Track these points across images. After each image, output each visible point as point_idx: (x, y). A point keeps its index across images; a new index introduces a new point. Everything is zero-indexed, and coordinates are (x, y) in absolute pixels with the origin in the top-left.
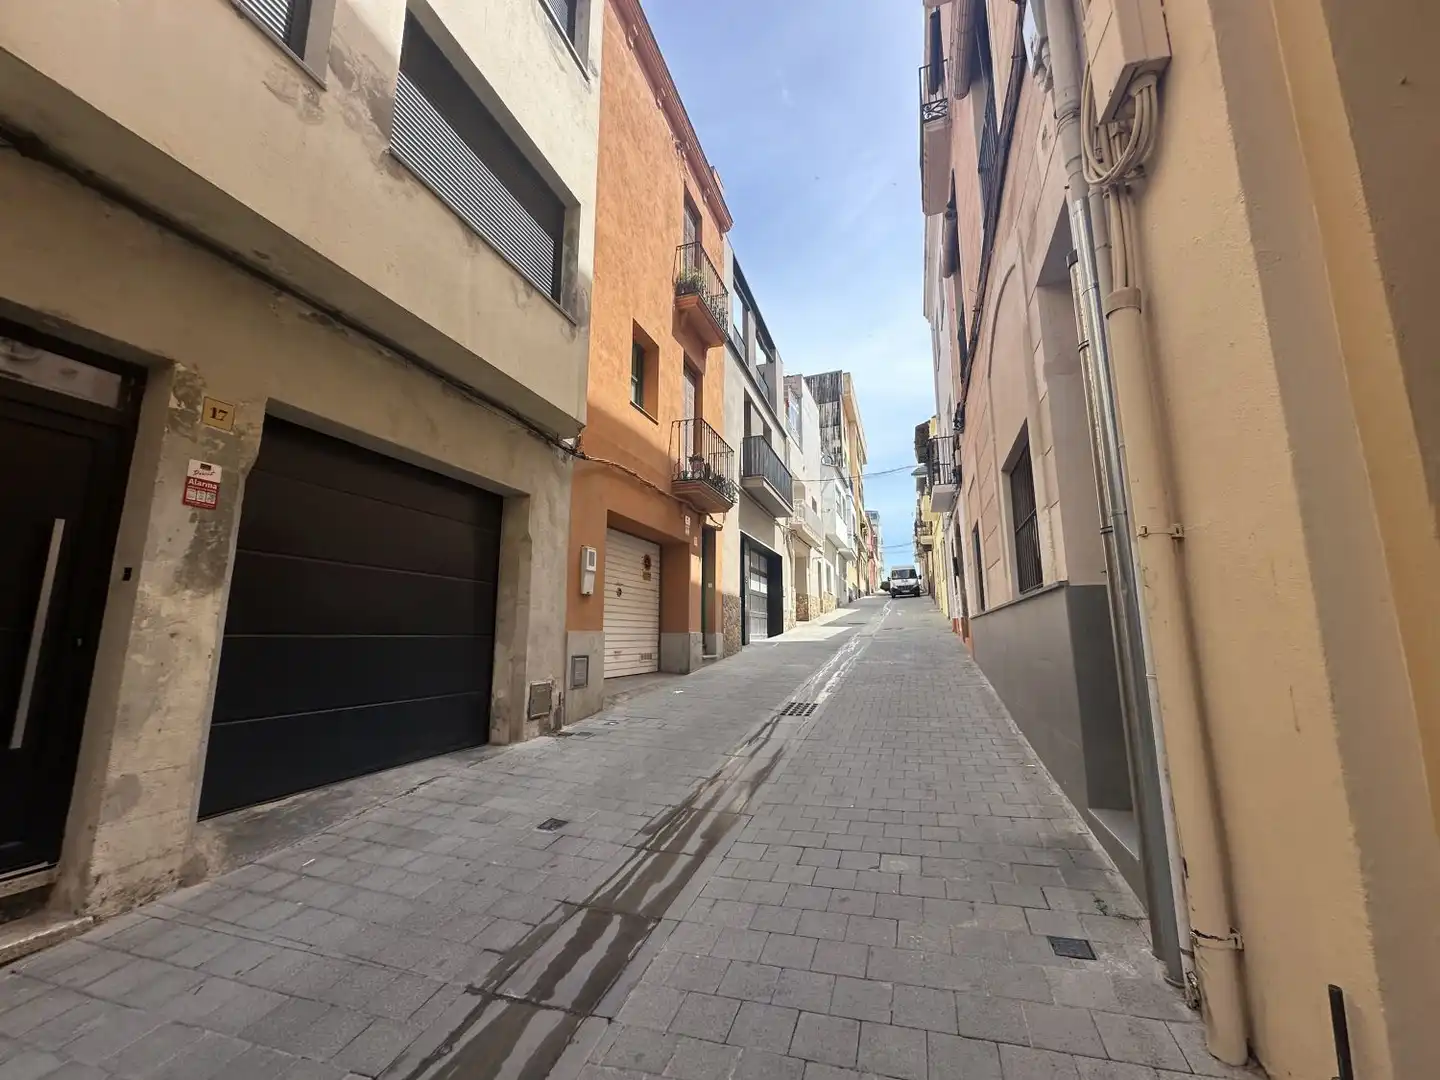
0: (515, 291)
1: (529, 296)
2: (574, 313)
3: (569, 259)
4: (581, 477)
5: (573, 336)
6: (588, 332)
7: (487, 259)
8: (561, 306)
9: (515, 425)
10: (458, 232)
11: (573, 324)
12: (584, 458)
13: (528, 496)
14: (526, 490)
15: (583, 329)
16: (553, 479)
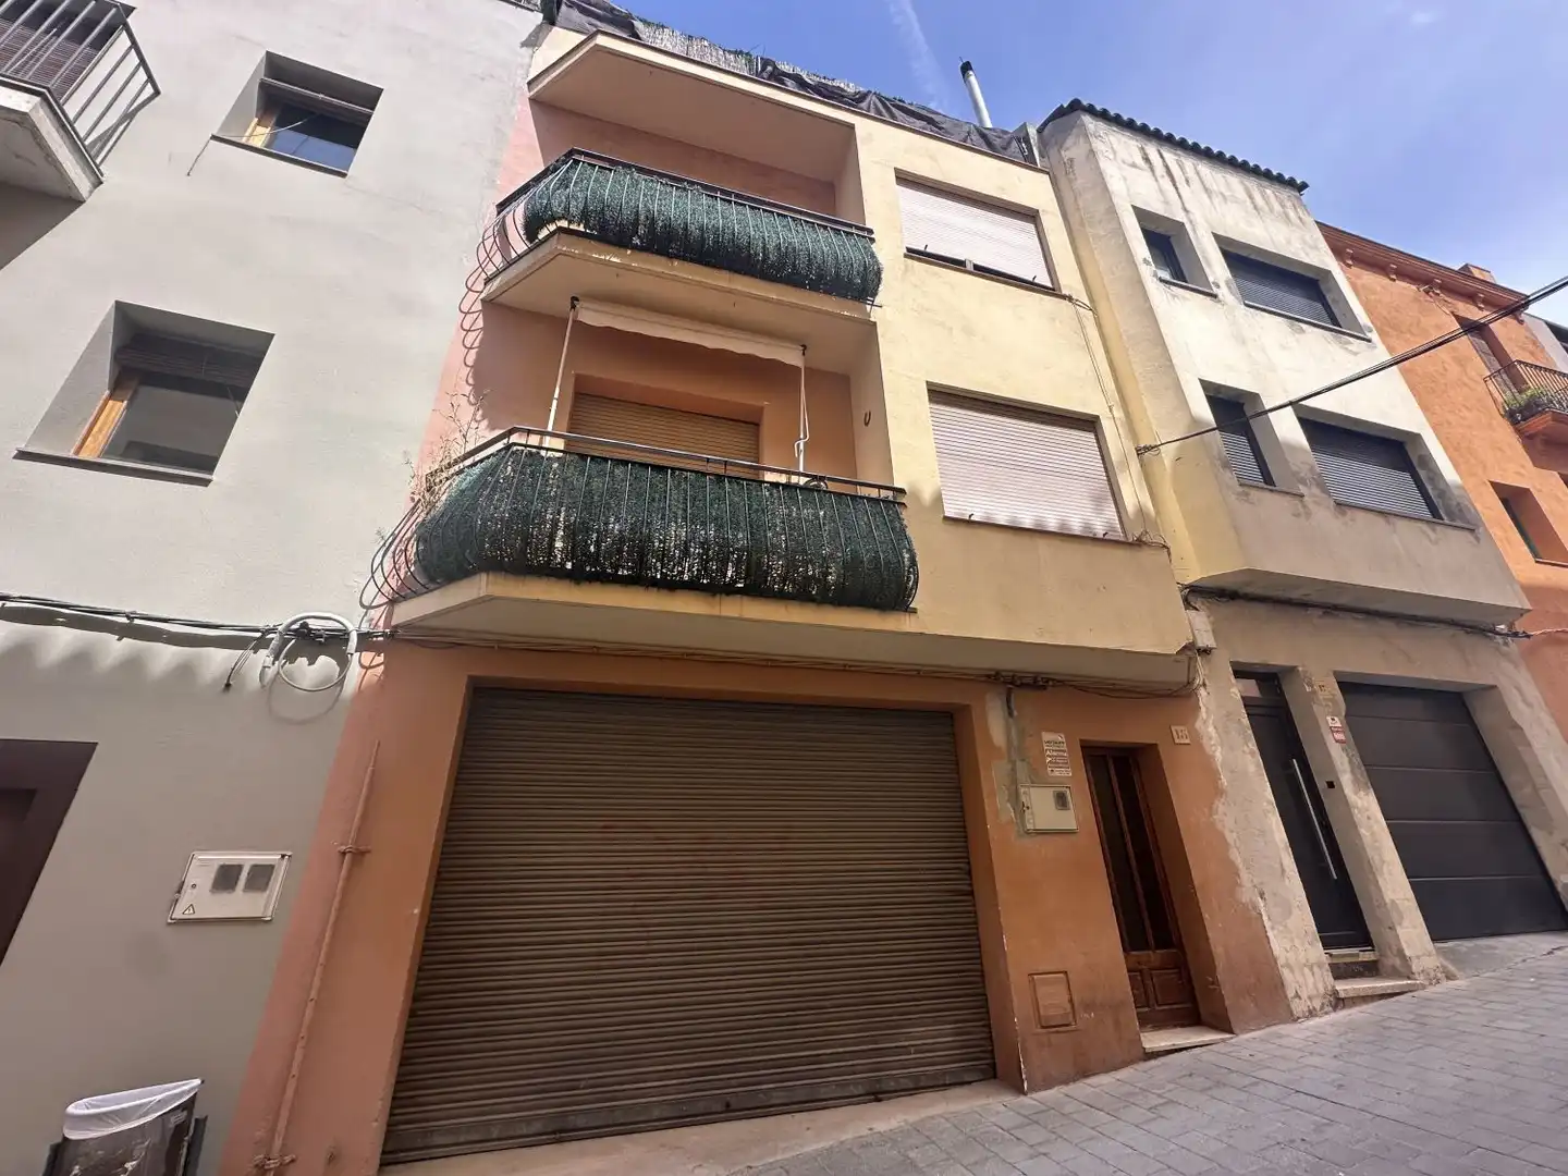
0: (1424, 532)
1: (1434, 530)
2: (1463, 519)
3: (1431, 480)
4: (1530, 655)
5: (1477, 539)
6: (1486, 530)
7: (1401, 524)
8: (1447, 522)
9: (1451, 631)
10: (1380, 520)
11: (1472, 531)
12: (1528, 636)
13: (1493, 687)
14: (1491, 682)
15: (1481, 530)
16: (1507, 666)
